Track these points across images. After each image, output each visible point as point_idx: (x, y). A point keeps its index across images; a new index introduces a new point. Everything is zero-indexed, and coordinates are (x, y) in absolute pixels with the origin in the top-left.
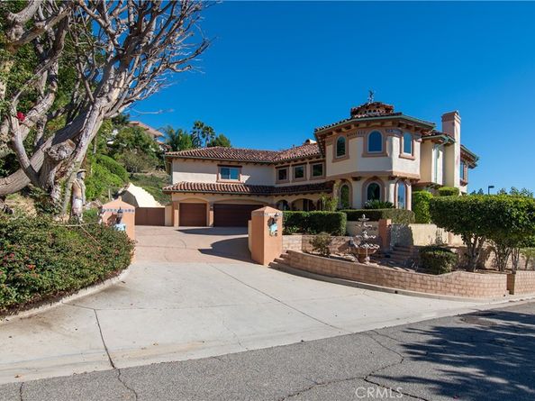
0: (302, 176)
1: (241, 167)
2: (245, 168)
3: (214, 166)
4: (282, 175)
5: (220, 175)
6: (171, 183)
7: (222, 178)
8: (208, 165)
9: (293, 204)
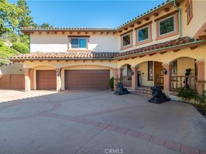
0: (147, 37)
1: (89, 36)
2: (92, 37)
3: (65, 37)
4: (127, 40)
5: (70, 45)
6: (29, 52)
7: (72, 47)
8: (60, 36)
9: (137, 67)
